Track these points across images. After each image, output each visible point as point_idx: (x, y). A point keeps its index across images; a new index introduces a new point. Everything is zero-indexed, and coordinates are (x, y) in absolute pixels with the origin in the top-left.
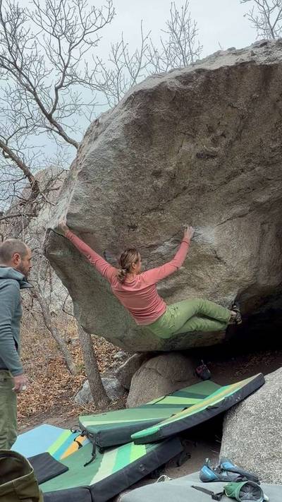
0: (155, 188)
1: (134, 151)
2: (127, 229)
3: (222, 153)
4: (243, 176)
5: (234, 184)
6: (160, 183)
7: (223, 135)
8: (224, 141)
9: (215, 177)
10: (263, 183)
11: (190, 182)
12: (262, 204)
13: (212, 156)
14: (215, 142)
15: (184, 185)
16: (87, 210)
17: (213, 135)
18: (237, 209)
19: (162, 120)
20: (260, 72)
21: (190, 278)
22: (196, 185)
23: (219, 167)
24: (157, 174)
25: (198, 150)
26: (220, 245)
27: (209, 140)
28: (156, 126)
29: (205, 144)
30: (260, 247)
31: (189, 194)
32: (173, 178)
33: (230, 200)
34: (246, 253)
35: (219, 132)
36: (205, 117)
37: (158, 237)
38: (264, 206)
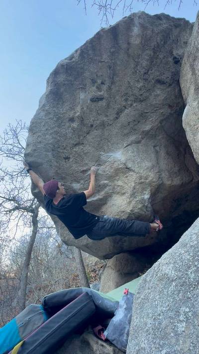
0: (74, 129)
1: (55, 109)
2: (64, 160)
3: (106, 95)
4: (127, 111)
5: (123, 118)
6: (75, 125)
7: (102, 83)
8: (105, 87)
9: (108, 114)
10: (143, 116)
11: (93, 121)
12: (148, 132)
13: (100, 99)
14: (99, 89)
15: (90, 123)
16: (35, 150)
17: (96, 84)
18: (133, 138)
19: (64, 84)
20: (109, 34)
21: (114, 188)
22: (98, 122)
23: (108, 106)
24: (72, 120)
25: (90, 97)
26: (127, 160)
27: (94, 88)
28: (62, 90)
29: (93, 91)
30: (157, 160)
31: (96, 130)
32: (82, 120)
33: (126, 132)
34: (148, 164)
35: (99, 82)
36: (87, 74)
37: (87, 164)
38: (150, 133)
